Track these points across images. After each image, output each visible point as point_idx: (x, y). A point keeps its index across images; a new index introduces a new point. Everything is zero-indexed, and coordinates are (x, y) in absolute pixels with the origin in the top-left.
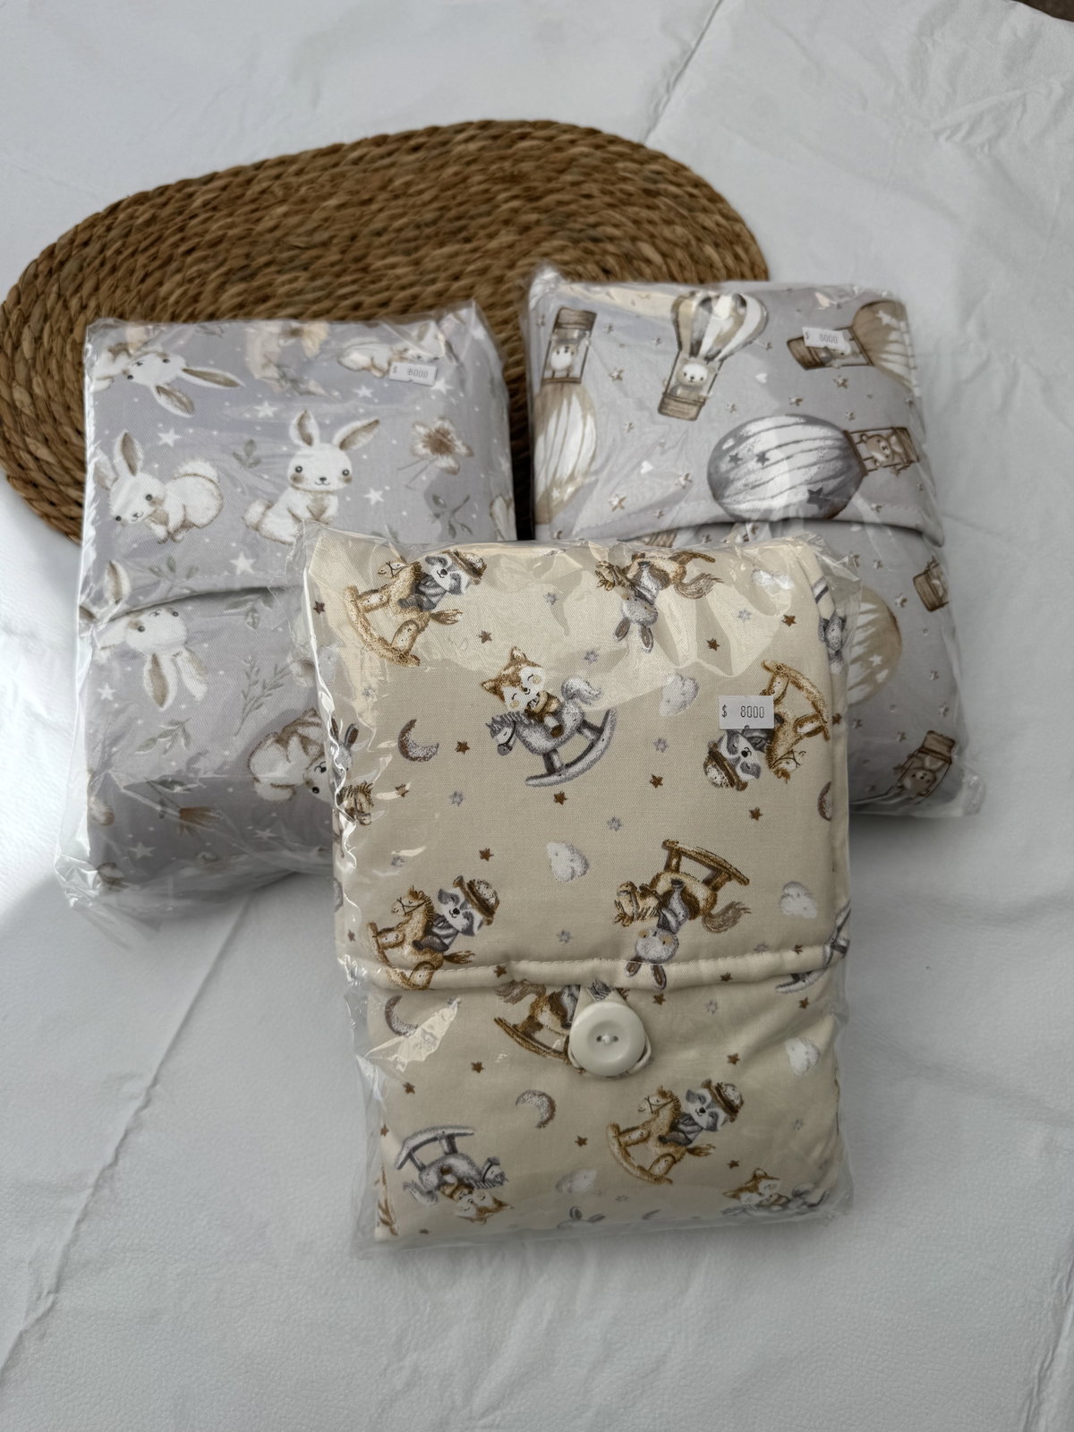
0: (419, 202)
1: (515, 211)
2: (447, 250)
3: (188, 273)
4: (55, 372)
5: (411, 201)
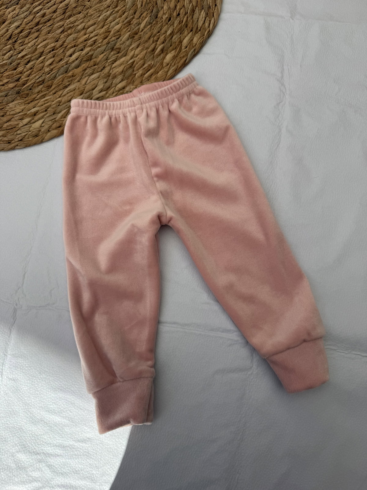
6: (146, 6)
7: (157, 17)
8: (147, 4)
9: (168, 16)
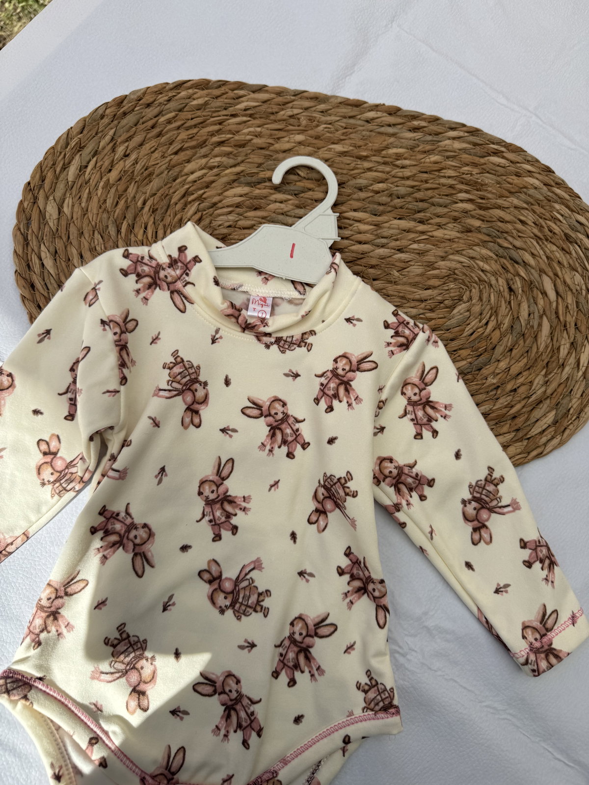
0: (400, 174)
1: (466, 212)
2: (404, 224)
3: (212, 161)
4: (84, 200)
5: (396, 171)
6: (477, 341)
7: (480, 370)
8: (478, 340)
9: (497, 382)
